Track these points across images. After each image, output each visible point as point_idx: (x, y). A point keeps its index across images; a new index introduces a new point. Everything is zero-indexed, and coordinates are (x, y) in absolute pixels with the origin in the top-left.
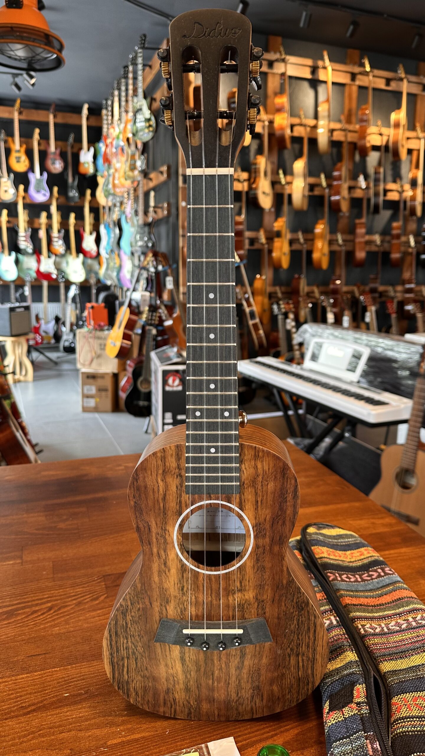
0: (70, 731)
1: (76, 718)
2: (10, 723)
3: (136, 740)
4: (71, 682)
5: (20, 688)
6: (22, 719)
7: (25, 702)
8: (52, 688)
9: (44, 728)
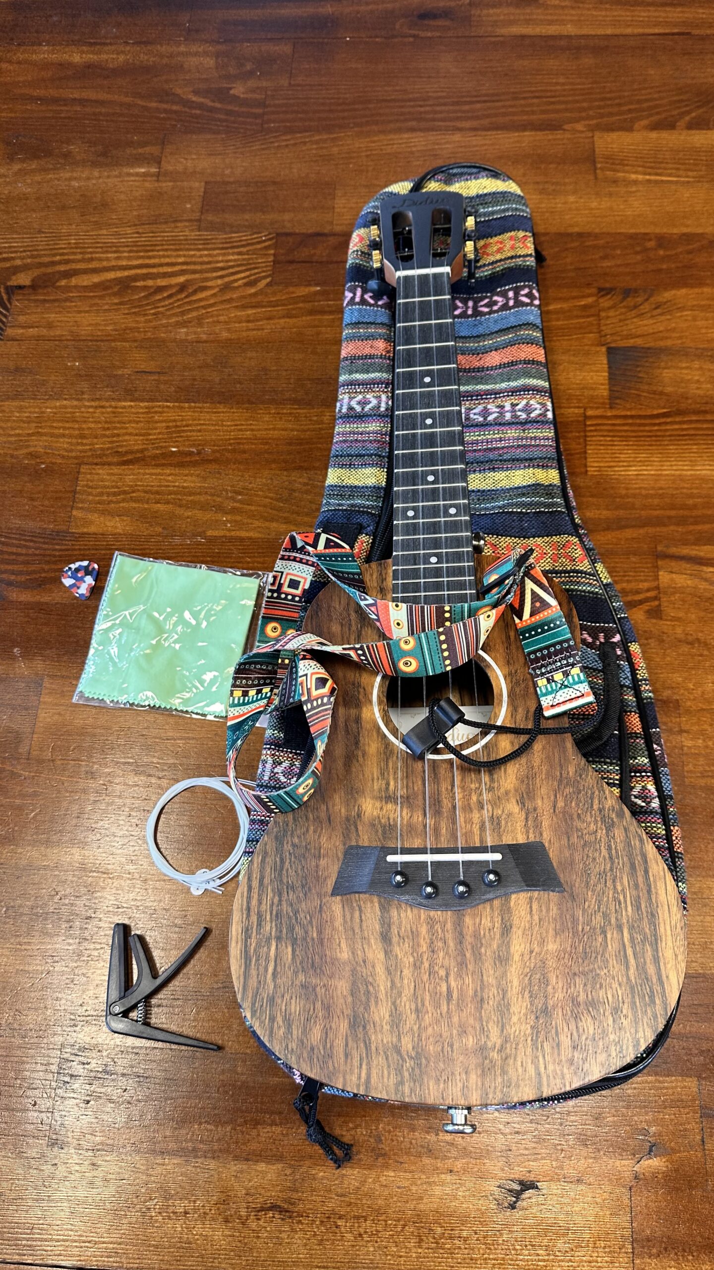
0: (168, 503)
1: (178, 487)
3: (242, 539)
9: (138, 491)
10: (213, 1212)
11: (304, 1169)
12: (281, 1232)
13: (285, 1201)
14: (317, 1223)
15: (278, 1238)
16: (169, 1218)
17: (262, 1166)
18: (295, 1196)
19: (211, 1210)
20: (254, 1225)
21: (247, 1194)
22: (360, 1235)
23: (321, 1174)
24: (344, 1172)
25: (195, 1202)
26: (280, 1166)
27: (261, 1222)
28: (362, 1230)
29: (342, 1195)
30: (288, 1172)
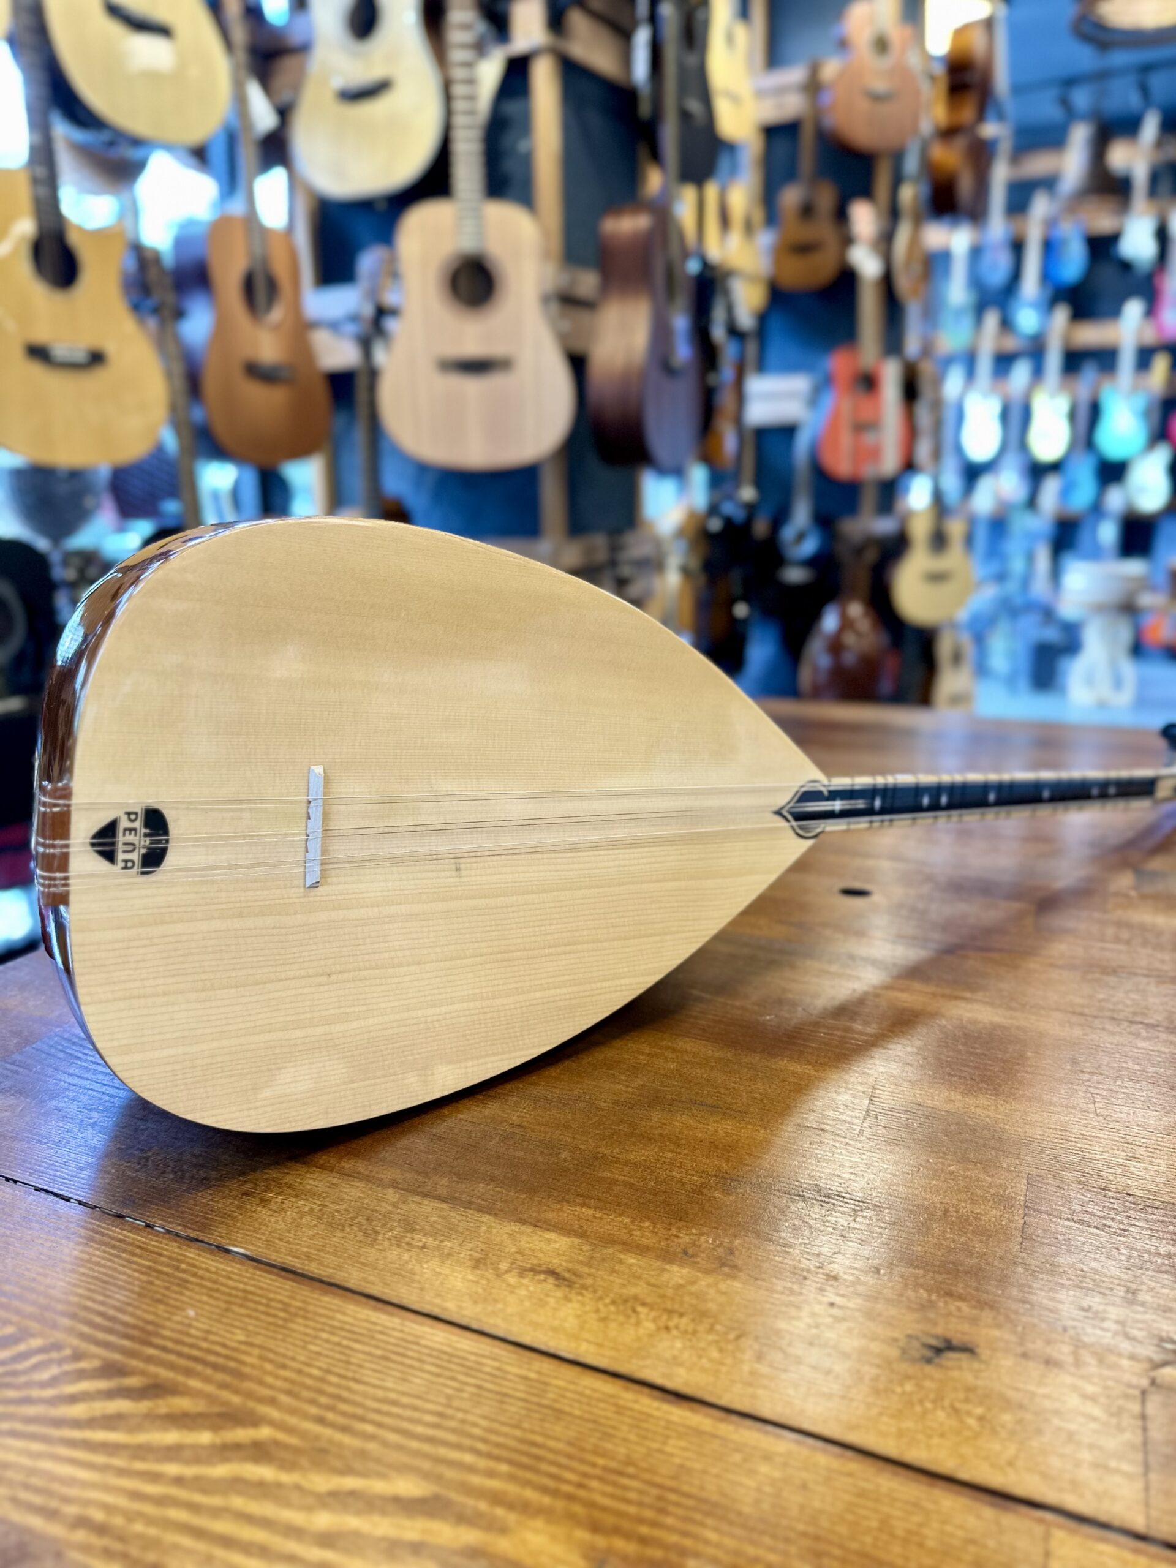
10: (462, 1256)
11: (611, 1251)
12: (547, 1295)
13: (569, 1270)
14: (607, 1301)
15: (541, 1300)
16: (399, 1246)
17: (553, 1236)
18: (586, 1270)
19: (459, 1253)
20: (512, 1279)
21: (517, 1253)
22: (667, 1328)
23: (633, 1261)
24: (668, 1267)
25: (442, 1241)
26: (577, 1241)
27: (525, 1281)
28: (671, 1324)
29: (654, 1286)
30: (586, 1248)
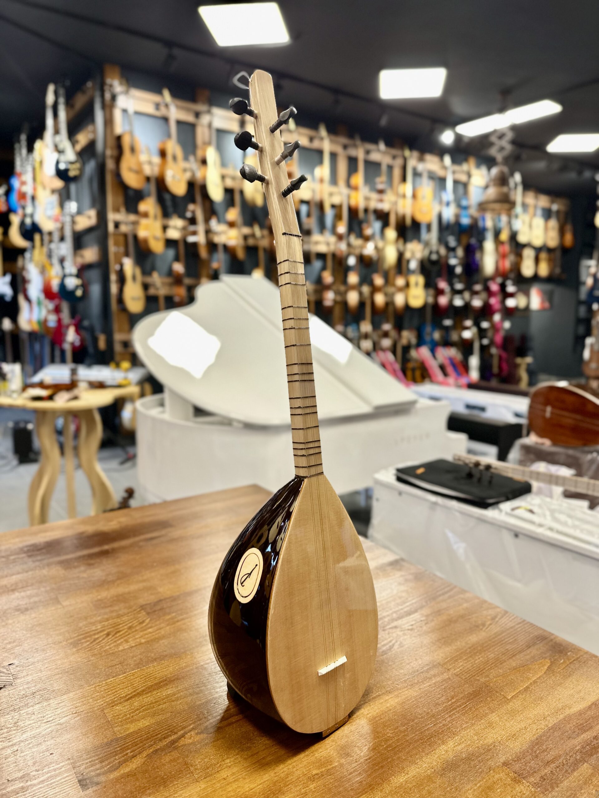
2: (117, 708)
4: (151, 676)
5: (112, 687)
6: (126, 704)
7: (122, 694)
8: (139, 682)
